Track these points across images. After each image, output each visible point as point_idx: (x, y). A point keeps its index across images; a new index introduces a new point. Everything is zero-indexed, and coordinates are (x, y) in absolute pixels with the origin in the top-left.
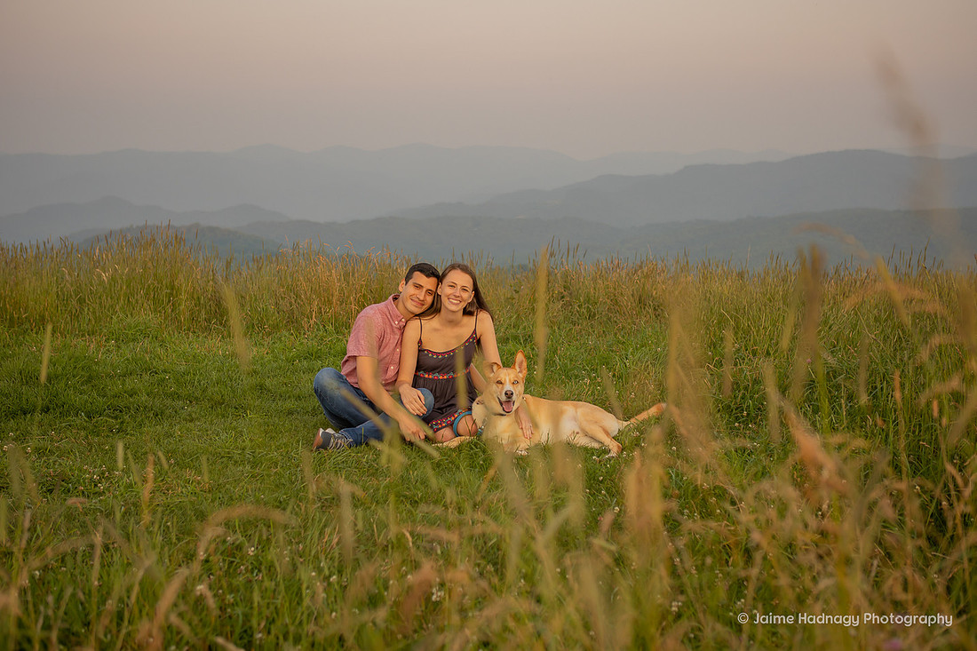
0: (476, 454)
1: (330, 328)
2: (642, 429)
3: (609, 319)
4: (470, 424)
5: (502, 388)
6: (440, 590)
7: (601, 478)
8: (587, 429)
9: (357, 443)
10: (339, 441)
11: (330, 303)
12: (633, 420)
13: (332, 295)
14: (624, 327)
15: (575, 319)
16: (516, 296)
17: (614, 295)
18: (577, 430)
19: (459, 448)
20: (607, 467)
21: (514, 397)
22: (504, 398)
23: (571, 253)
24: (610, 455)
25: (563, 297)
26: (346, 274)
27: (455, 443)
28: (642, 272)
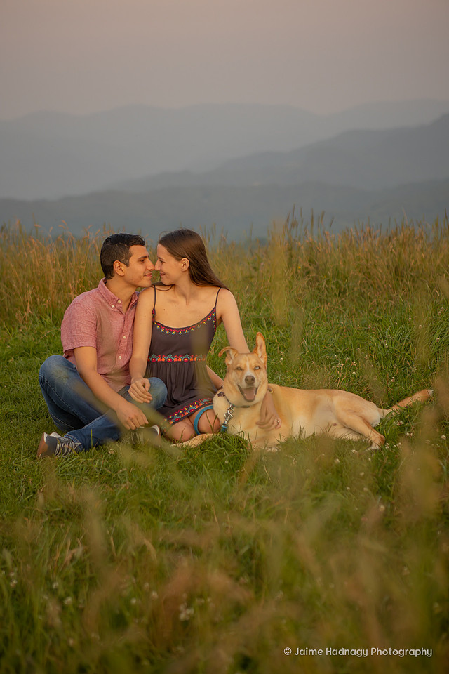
0: (220, 453)
1: (48, 320)
2: (407, 417)
3: (362, 295)
4: (212, 419)
5: (243, 374)
6: (188, 607)
7: (362, 474)
8: (345, 419)
9: (86, 447)
10: (67, 446)
11: (46, 291)
12: (395, 408)
13: (48, 283)
14: (379, 304)
15: (324, 297)
16: (255, 274)
17: (367, 268)
18: (334, 421)
19: (202, 448)
20: (368, 461)
21: (256, 384)
22: (244, 385)
23: (315, 222)
24: (373, 448)
25: (308, 273)
26: (63, 259)
27: (196, 441)
28: (398, 240)
